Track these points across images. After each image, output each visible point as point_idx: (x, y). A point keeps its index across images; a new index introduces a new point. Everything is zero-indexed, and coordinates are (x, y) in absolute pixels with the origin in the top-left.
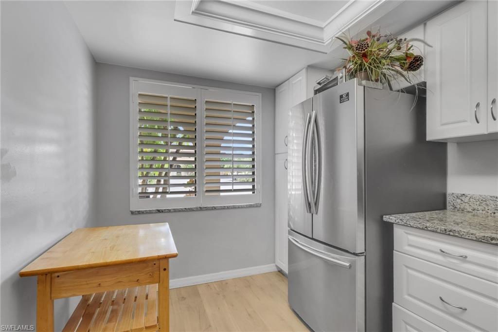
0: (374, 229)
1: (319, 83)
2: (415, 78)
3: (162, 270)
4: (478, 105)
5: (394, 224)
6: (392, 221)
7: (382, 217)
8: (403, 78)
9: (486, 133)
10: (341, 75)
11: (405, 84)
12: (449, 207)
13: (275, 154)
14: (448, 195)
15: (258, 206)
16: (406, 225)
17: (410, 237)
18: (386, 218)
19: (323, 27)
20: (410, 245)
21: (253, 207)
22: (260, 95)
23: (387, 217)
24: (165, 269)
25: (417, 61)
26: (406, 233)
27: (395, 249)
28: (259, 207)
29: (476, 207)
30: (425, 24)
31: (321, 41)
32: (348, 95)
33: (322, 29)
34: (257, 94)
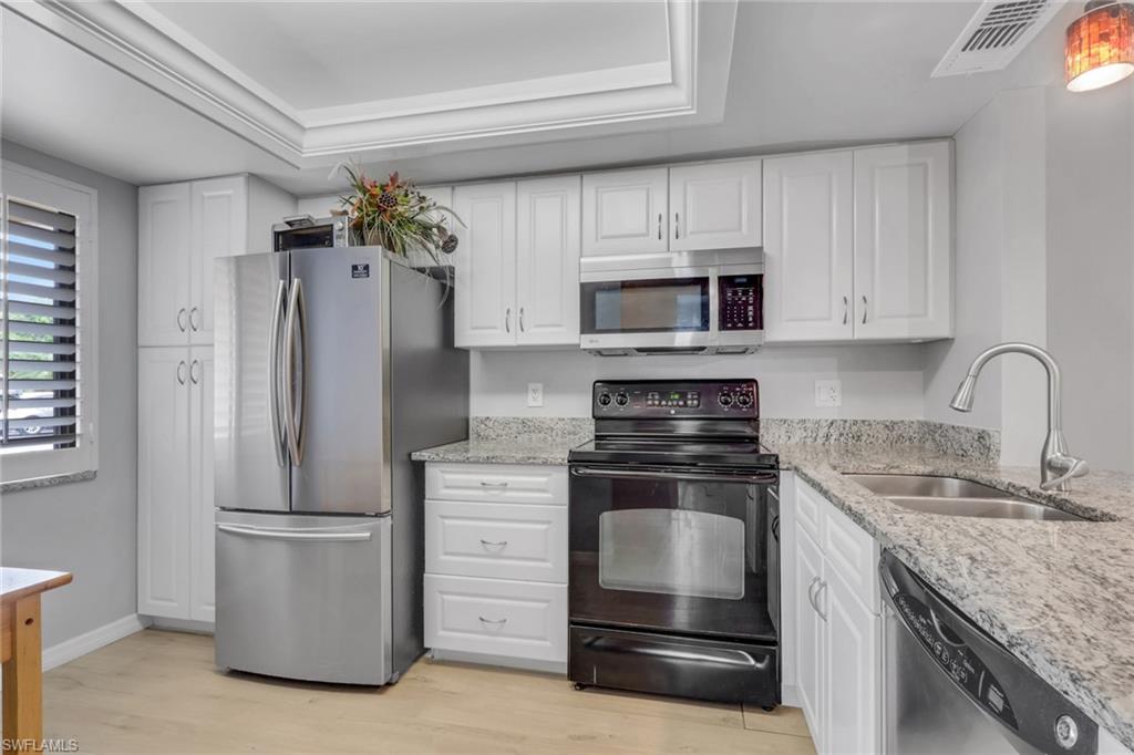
0: (401, 474)
1: (289, 223)
2: (445, 260)
3: (20, 624)
4: (508, 311)
5: (426, 464)
6: (422, 459)
7: (410, 455)
8: (426, 252)
9: (515, 344)
10: (341, 225)
11: (429, 263)
12: (472, 436)
13: (136, 346)
14: (471, 420)
15: (86, 478)
16: (444, 461)
17: (447, 476)
18: (416, 456)
19: (307, 126)
20: (447, 487)
21: (73, 482)
22: (94, 193)
23: (418, 453)
24: (29, 622)
25: (452, 241)
26: (443, 472)
27: (427, 497)
28: (92, 479)
29: (500, 432)
30: (453, 188)
31: (298, 147)
32: (367, 267)
33: (303, 129)
34: (86, 189)
